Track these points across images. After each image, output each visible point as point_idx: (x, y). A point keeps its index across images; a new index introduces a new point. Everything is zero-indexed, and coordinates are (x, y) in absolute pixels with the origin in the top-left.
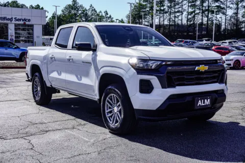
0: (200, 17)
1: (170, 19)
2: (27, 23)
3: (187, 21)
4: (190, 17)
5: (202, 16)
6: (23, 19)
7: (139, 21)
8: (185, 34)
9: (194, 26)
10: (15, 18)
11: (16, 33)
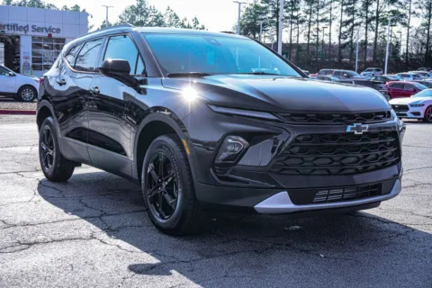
0: (362, 29)
1: (309, 32)
2: (54, 35)
3: (340, 38)
4: (344, 29)
5: (366, 28)
6: (47, 27)
7: (254, 35)
8: (336, 59)
9: (351, 47)
10: (33, 27)
11: (34, 53)
